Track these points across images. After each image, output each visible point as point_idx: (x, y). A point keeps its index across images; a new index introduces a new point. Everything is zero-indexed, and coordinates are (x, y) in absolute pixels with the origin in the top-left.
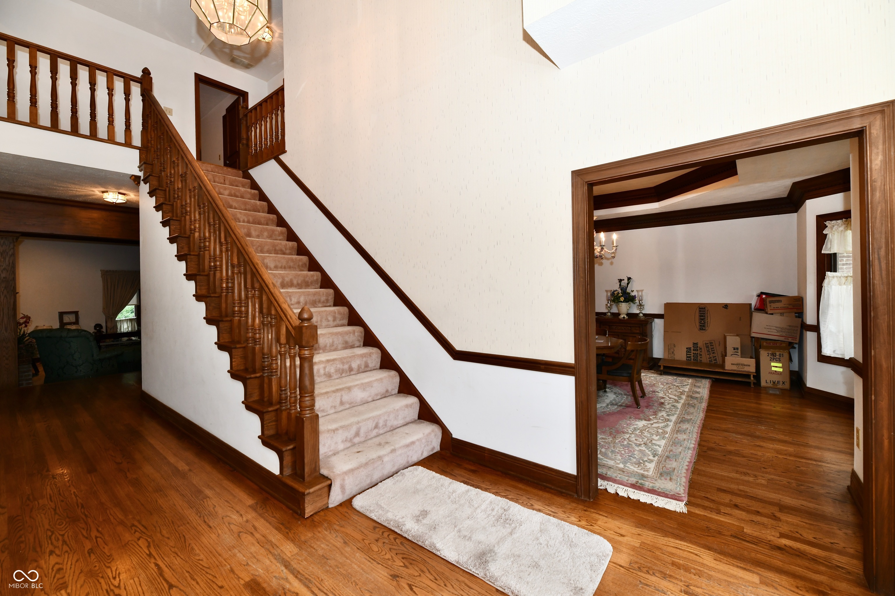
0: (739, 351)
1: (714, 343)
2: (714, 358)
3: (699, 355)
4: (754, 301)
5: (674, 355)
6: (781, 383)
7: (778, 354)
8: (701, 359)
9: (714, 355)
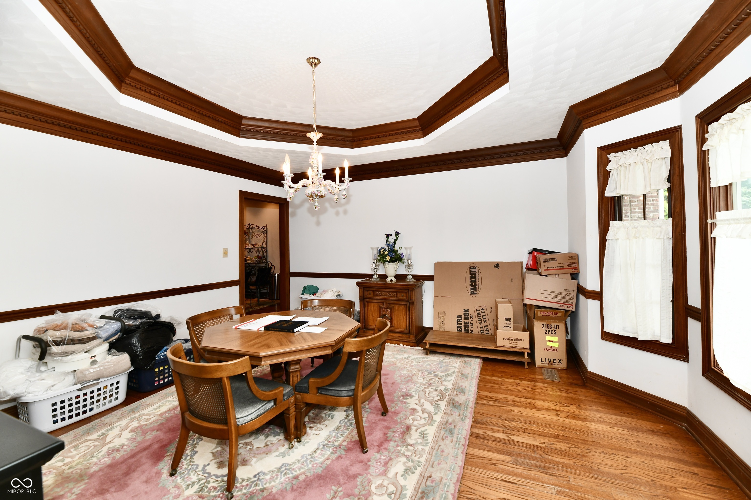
0: (512, 322)
1: (485, 309)
2: (486, 328)
3: (470, 324)
4: (525, 259)
5: (444, 325)
6: (558, 361)
7: (553, 325)
8: (472, 329)
9: (486, 324)
